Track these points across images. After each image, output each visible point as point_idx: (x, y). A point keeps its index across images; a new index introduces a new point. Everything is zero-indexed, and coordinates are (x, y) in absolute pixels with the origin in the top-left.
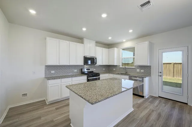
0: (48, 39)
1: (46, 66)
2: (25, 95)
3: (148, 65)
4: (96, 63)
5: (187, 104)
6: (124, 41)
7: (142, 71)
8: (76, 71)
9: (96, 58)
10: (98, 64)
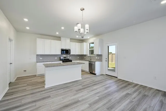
0: (38, 39)
1: (37, 55)
2: (25, 71)
3: (99, 54)
4: (70, 53)
5: (117, 77)
6: (89, 38)
7: (98, 58)
8: (56, 58)
9: (70, 50)
10: (71, 54)
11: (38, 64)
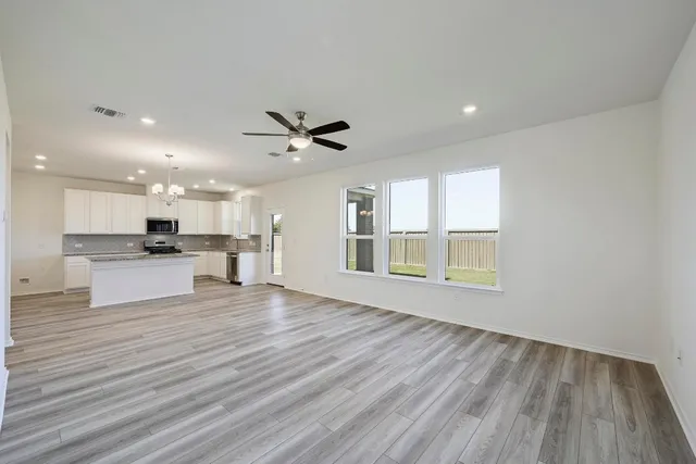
0: (68, 192)
1: (65, 235)
2: (25, 280)
3: (256, 234)
4: (176, 231)
5: (283, 287)
6: (232, 189)
7: (254, 244)
8: (130, 245)
9: (177, 222)
10: (180, 232)
11: (70, 259)
